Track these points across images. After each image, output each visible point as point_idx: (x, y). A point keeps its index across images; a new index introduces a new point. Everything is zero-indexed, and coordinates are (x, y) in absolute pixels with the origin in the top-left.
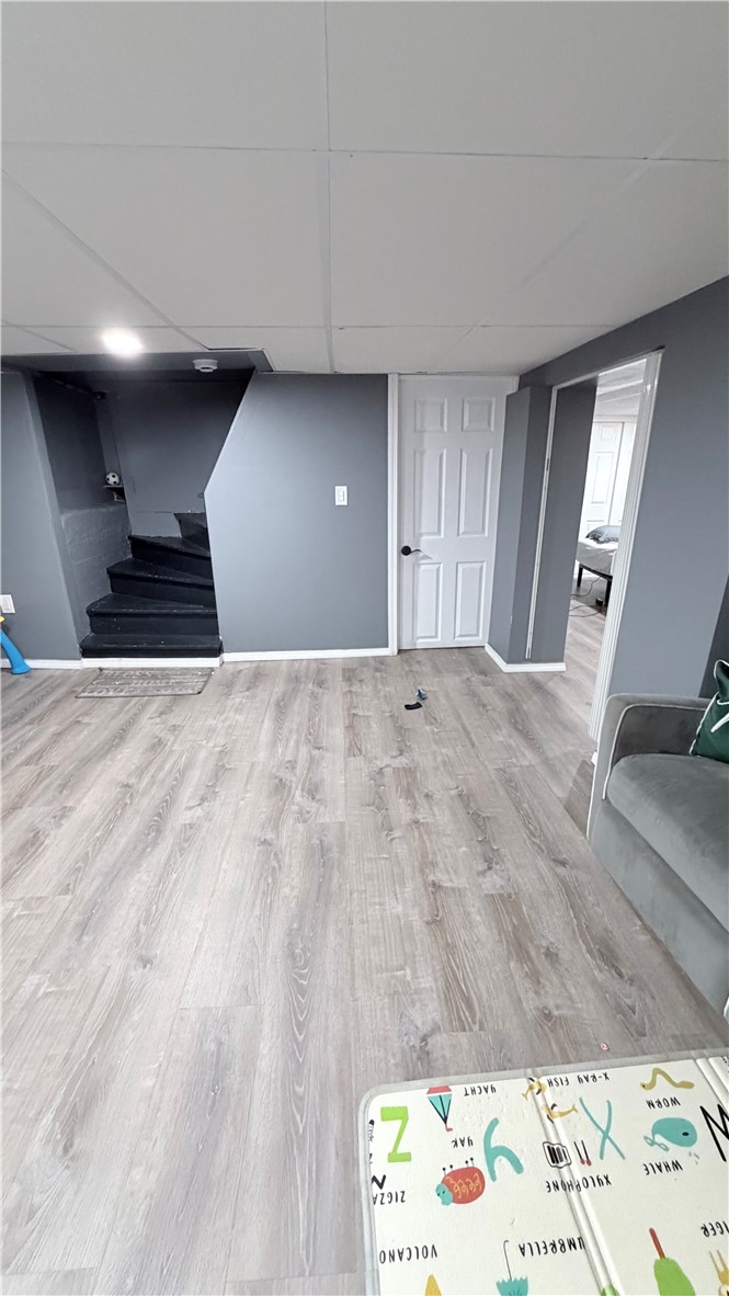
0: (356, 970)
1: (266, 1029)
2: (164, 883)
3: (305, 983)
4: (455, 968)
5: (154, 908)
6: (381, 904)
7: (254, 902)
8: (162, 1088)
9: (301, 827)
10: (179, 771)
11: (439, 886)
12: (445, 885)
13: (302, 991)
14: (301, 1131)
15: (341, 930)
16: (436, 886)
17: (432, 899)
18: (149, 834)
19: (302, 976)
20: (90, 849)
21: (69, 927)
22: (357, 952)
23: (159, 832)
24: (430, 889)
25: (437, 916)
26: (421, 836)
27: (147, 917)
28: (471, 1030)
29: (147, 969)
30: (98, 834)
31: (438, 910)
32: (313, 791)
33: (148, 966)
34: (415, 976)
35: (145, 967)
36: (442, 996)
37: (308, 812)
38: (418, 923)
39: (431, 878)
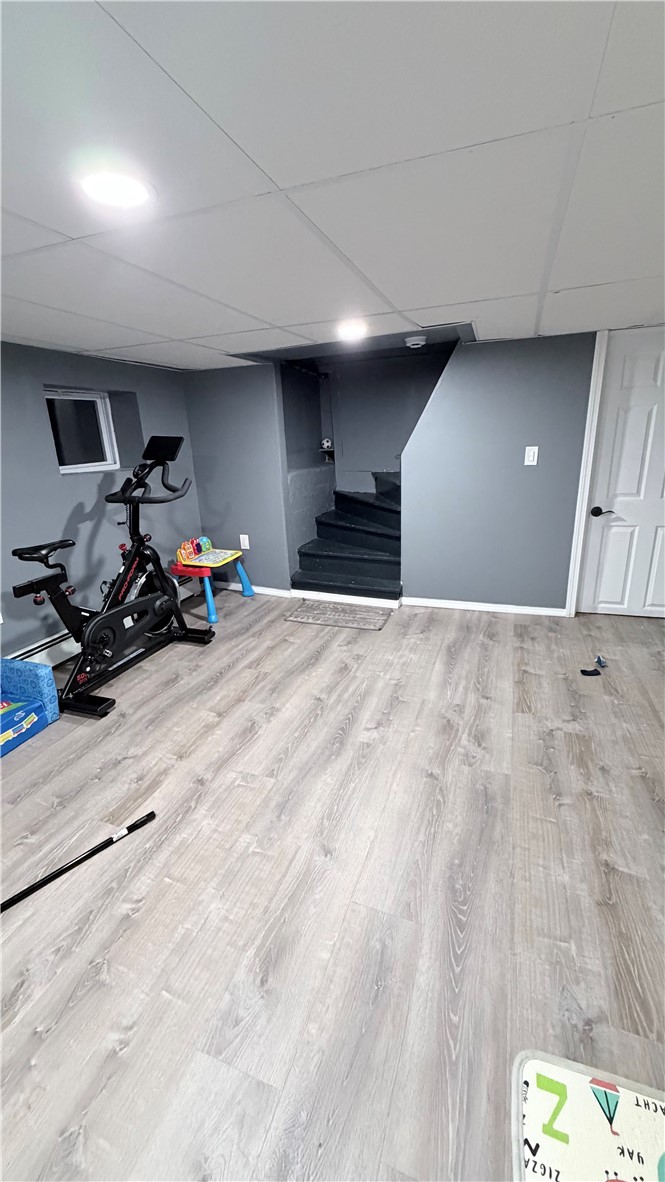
0: (516, 925)
1: (426, 948)
2: (344, 789)
3: (464, 919)
4: (629, 963)
5: (335, 807)
6: (545, 868)
7: (419, 829)
8: (335, 964)
9: (466, 769)
10: (360, 695)
11: (613, 868)
12: (621, 869)
13: (461, 926)
14: (454, 1057)
15: (502, 881)
16: (609, 869)
17: (604, 880)
18: (334, 744)
19: (462, 912)
20: (290, 745)
21: (273, 804)
22: (518, 907)
23: (342, 743)
24: (603, 868)
25: (610, 899)
26: (594, 810)
27: (330, 815)
28: (647, 1037)
29: (328, 859)
30: (296, 735)
31: (611, 894)
32: (479, 738)
33: (329, 855)
34: (580, 952)
35: (326, 856)
36: (613, 987)
37: (474, 757)
38: (587, 901)
39: (604, 856)
